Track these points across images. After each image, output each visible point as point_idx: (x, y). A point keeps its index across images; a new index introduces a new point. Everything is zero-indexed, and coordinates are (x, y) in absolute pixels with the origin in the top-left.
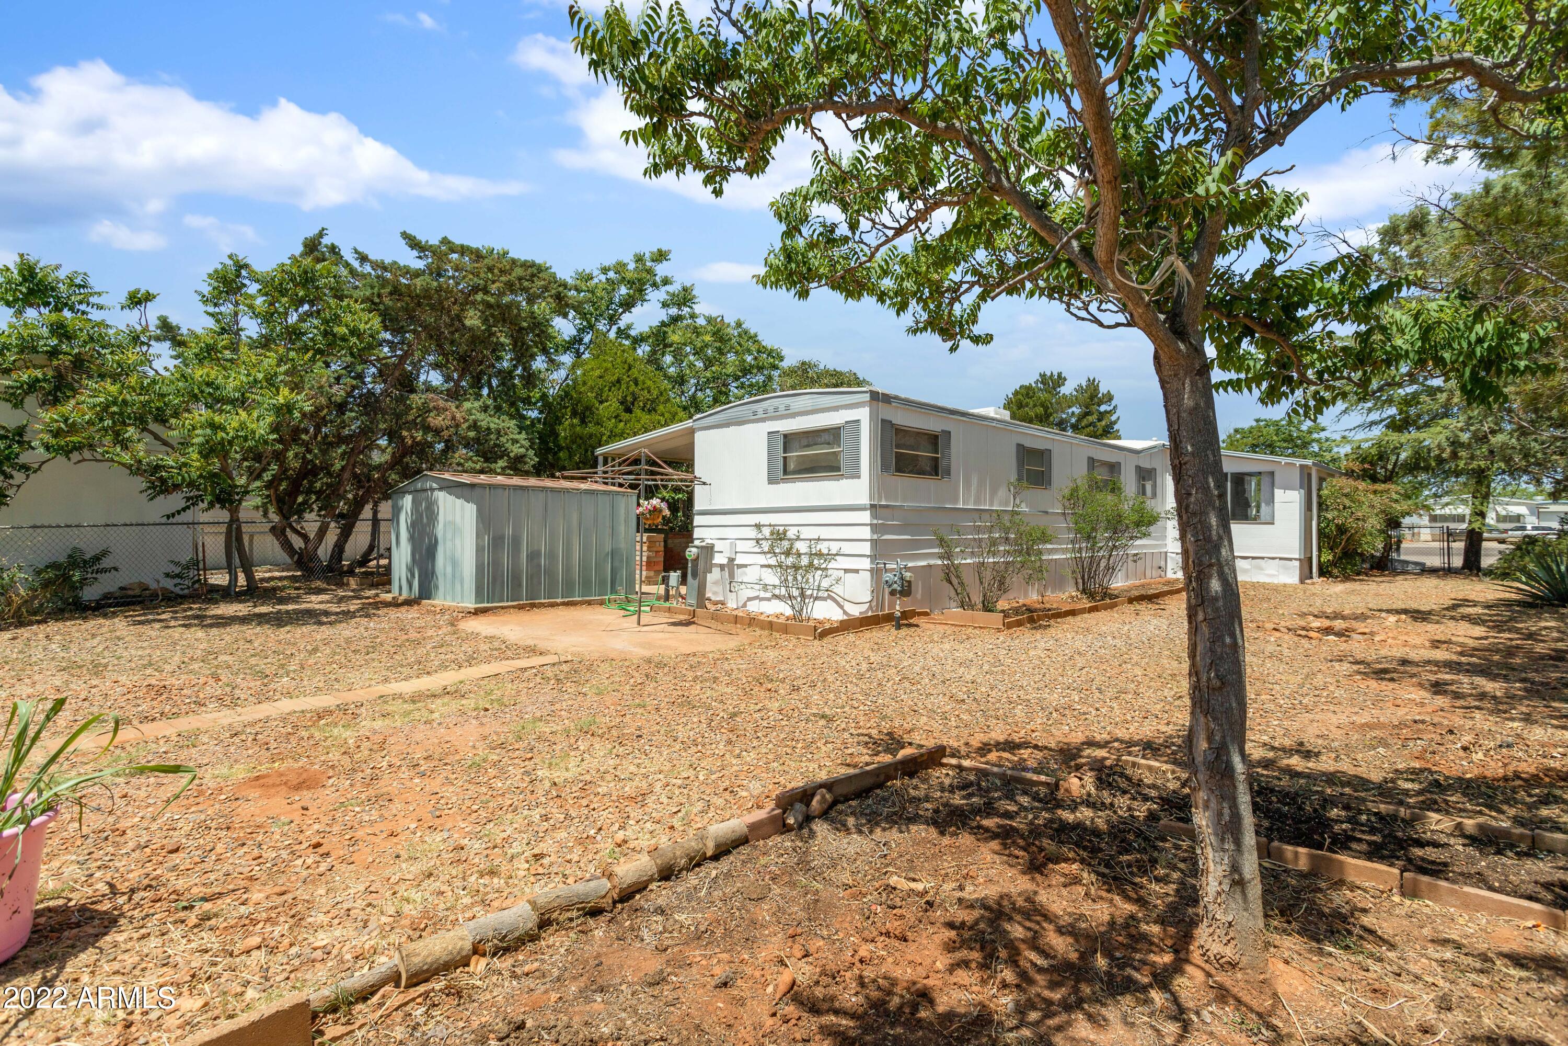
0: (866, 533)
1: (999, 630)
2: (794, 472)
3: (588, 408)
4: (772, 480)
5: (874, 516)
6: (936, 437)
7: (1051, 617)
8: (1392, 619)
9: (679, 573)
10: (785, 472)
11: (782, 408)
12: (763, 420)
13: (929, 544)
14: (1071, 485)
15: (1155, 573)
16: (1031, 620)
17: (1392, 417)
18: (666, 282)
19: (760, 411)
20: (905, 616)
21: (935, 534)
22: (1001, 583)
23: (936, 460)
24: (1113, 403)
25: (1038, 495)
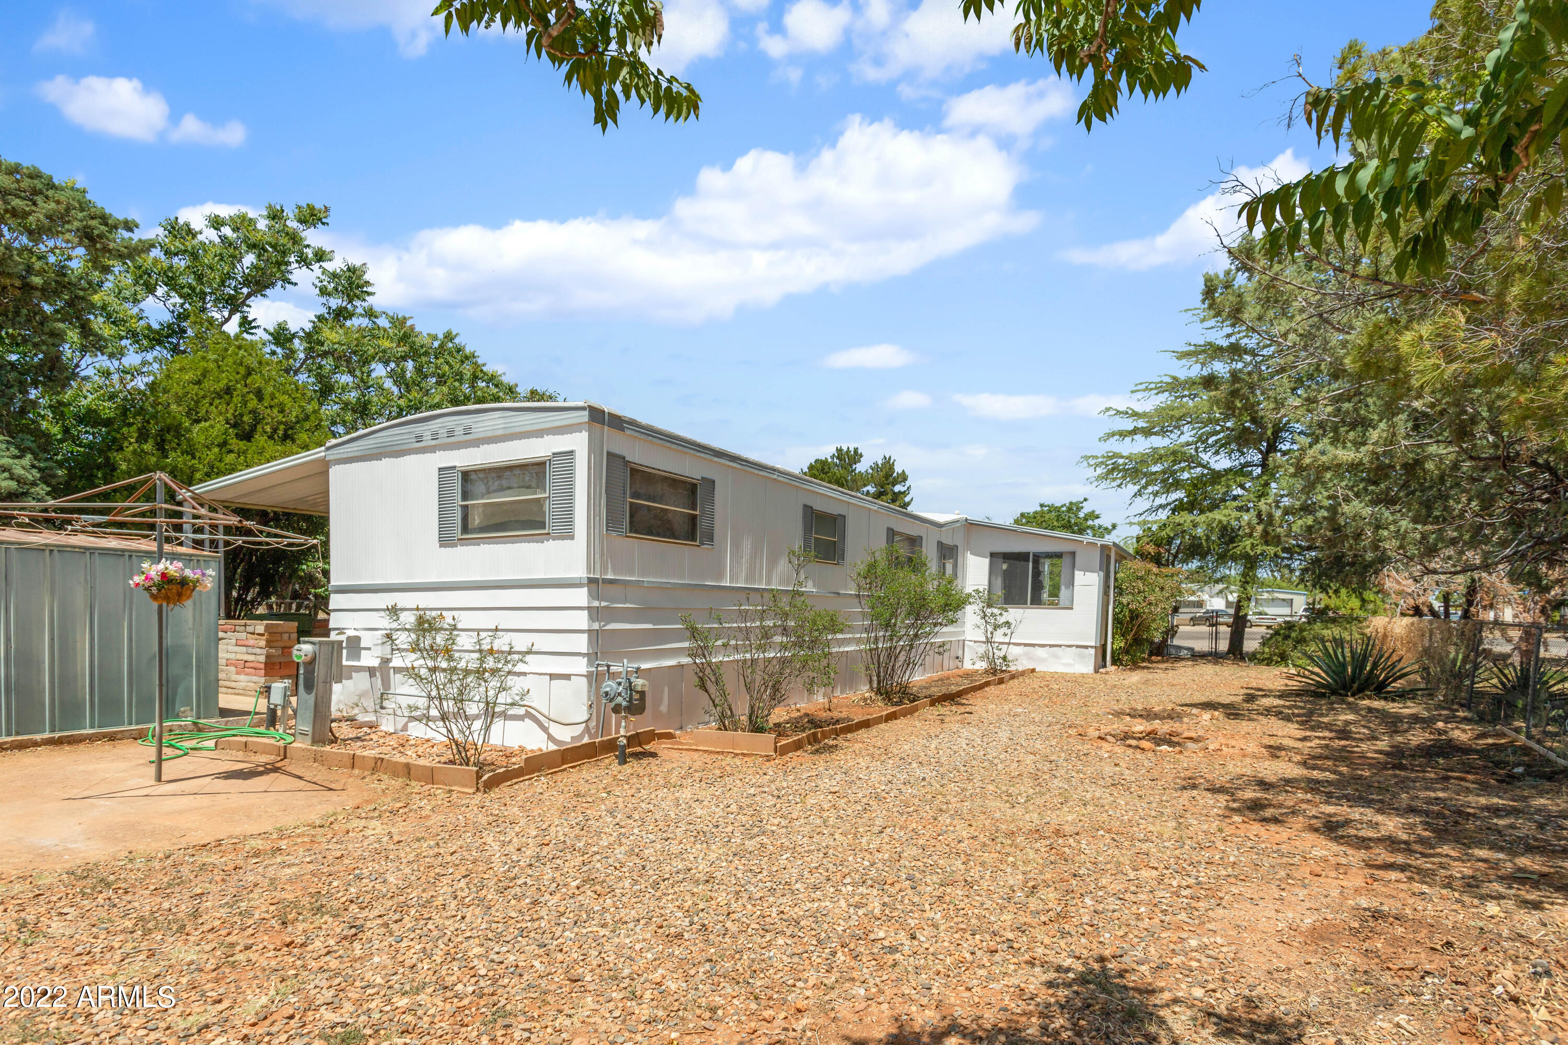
0: (581, 620)
1: (768, 758)
2: (482, 530)
3: (176, 430)
4: (445, 541)
5: (592, 595)
6: (695, 485)
7: (837, 733)
8: (1206, 716)
9: (287, 682)
10: (465, 529)
11: (459, 431)
12: (432, 449)
13: (675, 636)
14: (869, 559)
15: (953, 664)
16: (813, 739)
17: (1181, 500)
18: (320, 256)
19: (427, 436)
20: (635, 739)
21: (684, 621)
22: (776, 689)
23: (693, 518)
24: (908, 483)
25: (829, 571)
